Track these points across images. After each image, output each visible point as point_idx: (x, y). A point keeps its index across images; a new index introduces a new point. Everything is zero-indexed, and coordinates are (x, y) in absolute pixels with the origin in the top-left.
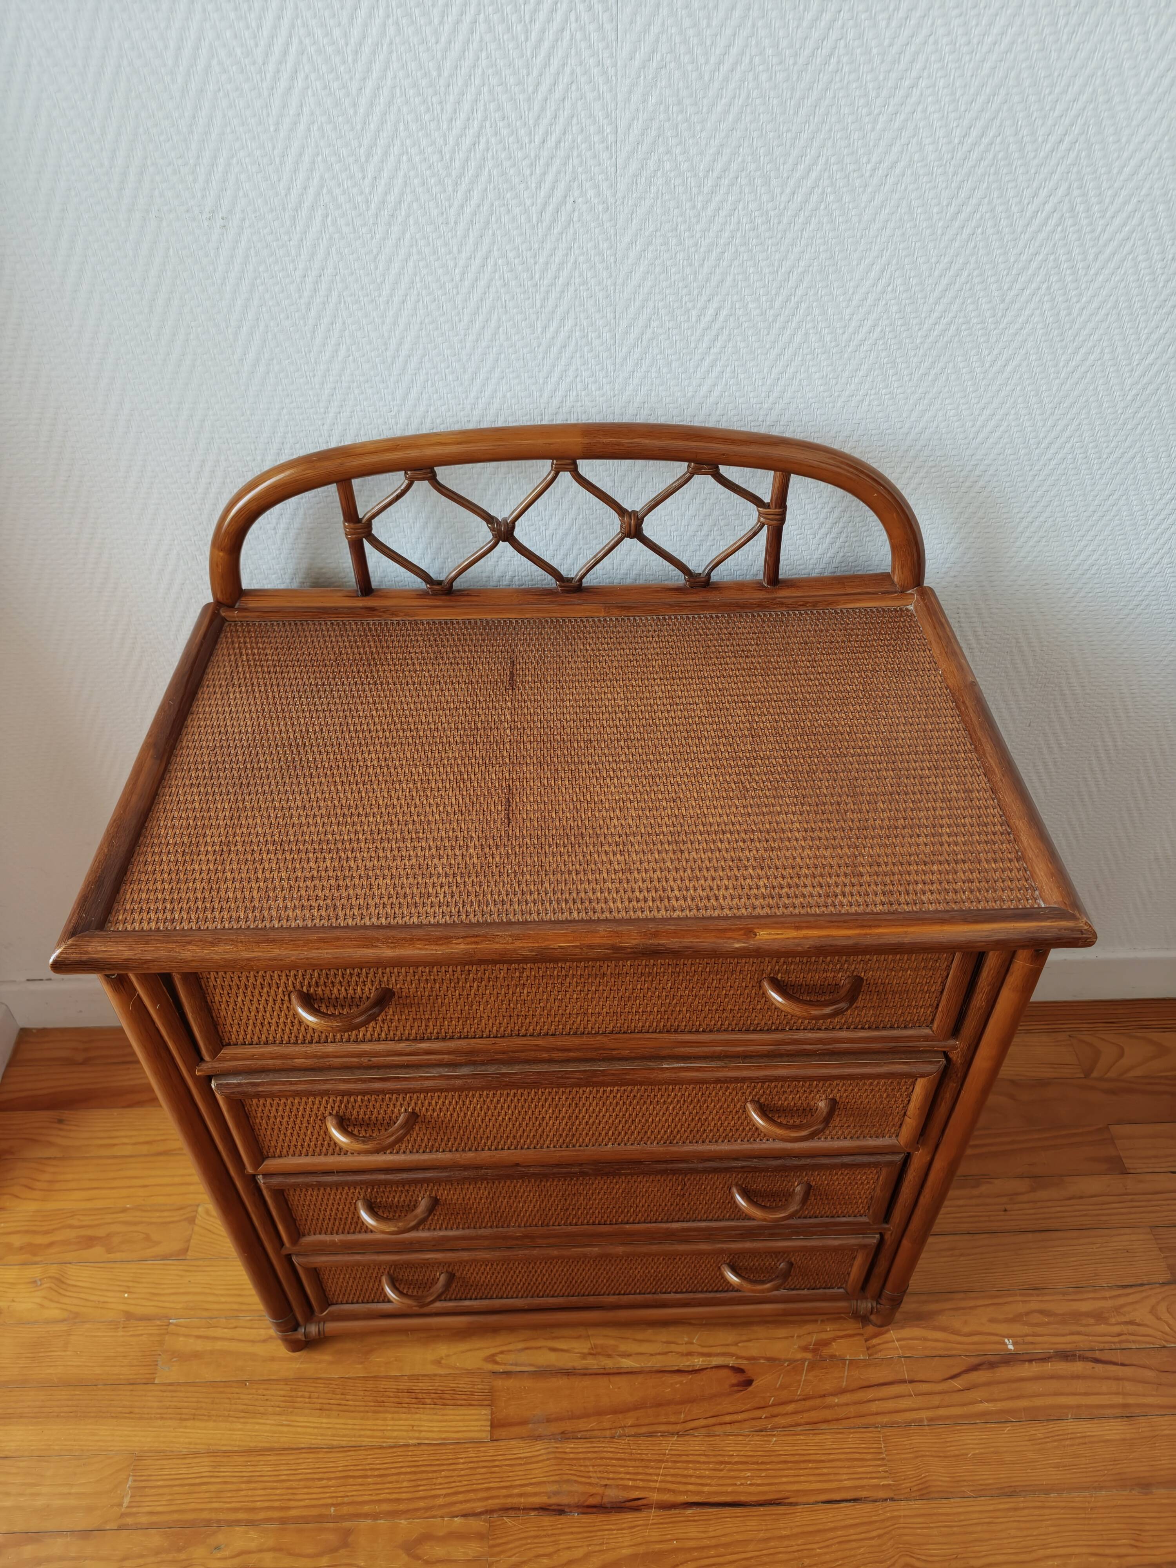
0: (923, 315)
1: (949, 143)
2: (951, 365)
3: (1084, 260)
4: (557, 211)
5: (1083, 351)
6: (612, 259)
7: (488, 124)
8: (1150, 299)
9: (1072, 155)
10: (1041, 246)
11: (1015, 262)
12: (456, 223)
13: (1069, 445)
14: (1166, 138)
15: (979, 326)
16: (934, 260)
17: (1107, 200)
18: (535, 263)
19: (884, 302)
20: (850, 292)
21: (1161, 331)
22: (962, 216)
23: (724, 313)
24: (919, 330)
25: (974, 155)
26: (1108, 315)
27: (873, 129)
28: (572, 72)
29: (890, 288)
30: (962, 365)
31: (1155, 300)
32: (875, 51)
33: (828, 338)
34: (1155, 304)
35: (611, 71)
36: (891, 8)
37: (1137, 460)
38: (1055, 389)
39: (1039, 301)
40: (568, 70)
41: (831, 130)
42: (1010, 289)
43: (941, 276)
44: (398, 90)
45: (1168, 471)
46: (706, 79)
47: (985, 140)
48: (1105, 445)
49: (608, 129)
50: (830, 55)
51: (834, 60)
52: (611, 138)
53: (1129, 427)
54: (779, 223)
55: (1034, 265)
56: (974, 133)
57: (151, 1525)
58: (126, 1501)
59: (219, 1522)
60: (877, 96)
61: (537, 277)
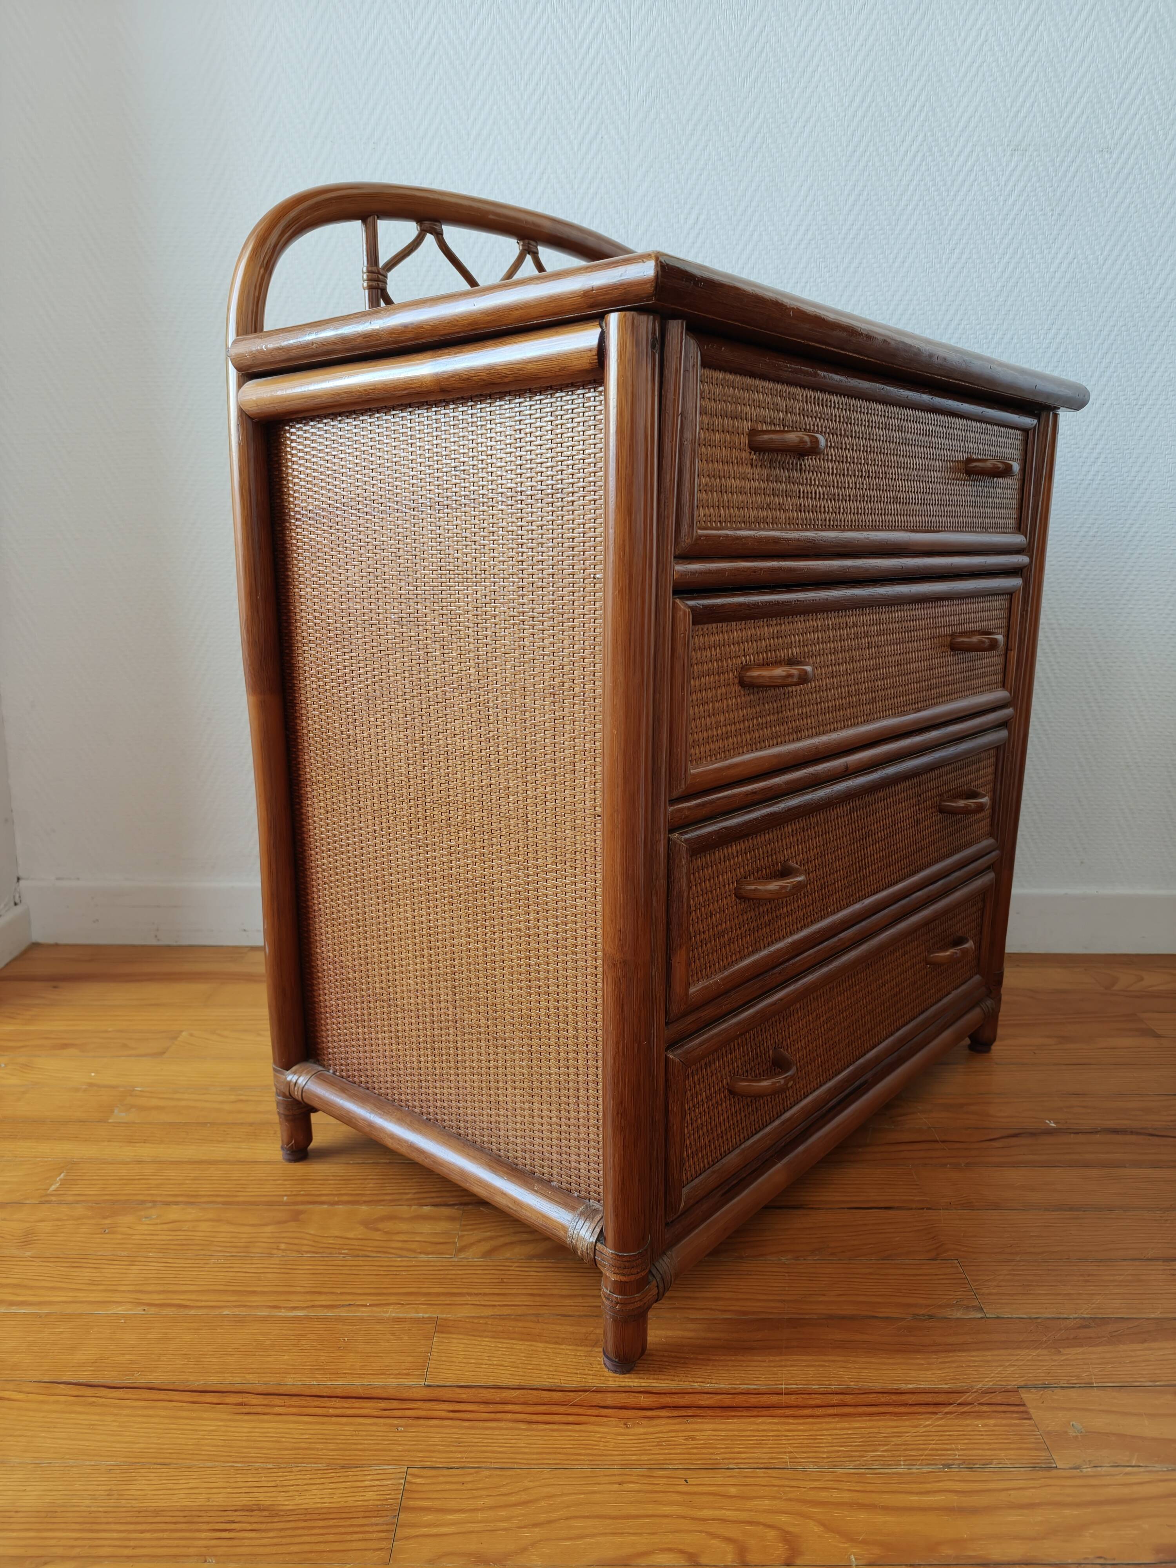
0: (841, 223)
1: (842, 105)
2: (865, 261)
3: (945, 185)
4: (591, 143)
5: (957, 251)
6: (626, 177)
7: (549, 87)
8: (996, 213)
9: (923, 114)
10: (914, 175)
11: (898, 186)
12: (524, 149)
13: (961, 327)
14: (982, 104)
15: (880, 232)
16: (842, 184)
17: (952, 144)
18: (575, 178)
19: (812, 213)
20: (788, 205)
22: (857, 154)
23: (702, 218)
24: (839, 233)
25: (860, 114)
26: (969, 225)
27: (792, 97)
28: (603, 58)
29: (815, 203)
30: (873, 261)
31: (999, 215)
32: (788, 50)
33: (776, 238)
34: (1000, 217)
35: (627, 58)
36: (796, 25)
37: (1015, 341)
38: (942, 280)
39: (920, 214)
40: (600, 56)
41: (765, 97)
42: (897, 205)
43: (849, 195)
44: (495, 66)
45: (1041, 350)
46: (686, 63)
47: (865, 105)
48: (988, 327)
49: (624, 93)
50: (762, 52)
51: (764, 55)
52: (626, 98)
53: (1003, 313)
54: (736, 156)
55: (911, 188)
56: (858, 99)
57: (77, 1202)
58: (53, 1187)
59: (154, 1202)
60: (793, 77)
61: (576, 187)
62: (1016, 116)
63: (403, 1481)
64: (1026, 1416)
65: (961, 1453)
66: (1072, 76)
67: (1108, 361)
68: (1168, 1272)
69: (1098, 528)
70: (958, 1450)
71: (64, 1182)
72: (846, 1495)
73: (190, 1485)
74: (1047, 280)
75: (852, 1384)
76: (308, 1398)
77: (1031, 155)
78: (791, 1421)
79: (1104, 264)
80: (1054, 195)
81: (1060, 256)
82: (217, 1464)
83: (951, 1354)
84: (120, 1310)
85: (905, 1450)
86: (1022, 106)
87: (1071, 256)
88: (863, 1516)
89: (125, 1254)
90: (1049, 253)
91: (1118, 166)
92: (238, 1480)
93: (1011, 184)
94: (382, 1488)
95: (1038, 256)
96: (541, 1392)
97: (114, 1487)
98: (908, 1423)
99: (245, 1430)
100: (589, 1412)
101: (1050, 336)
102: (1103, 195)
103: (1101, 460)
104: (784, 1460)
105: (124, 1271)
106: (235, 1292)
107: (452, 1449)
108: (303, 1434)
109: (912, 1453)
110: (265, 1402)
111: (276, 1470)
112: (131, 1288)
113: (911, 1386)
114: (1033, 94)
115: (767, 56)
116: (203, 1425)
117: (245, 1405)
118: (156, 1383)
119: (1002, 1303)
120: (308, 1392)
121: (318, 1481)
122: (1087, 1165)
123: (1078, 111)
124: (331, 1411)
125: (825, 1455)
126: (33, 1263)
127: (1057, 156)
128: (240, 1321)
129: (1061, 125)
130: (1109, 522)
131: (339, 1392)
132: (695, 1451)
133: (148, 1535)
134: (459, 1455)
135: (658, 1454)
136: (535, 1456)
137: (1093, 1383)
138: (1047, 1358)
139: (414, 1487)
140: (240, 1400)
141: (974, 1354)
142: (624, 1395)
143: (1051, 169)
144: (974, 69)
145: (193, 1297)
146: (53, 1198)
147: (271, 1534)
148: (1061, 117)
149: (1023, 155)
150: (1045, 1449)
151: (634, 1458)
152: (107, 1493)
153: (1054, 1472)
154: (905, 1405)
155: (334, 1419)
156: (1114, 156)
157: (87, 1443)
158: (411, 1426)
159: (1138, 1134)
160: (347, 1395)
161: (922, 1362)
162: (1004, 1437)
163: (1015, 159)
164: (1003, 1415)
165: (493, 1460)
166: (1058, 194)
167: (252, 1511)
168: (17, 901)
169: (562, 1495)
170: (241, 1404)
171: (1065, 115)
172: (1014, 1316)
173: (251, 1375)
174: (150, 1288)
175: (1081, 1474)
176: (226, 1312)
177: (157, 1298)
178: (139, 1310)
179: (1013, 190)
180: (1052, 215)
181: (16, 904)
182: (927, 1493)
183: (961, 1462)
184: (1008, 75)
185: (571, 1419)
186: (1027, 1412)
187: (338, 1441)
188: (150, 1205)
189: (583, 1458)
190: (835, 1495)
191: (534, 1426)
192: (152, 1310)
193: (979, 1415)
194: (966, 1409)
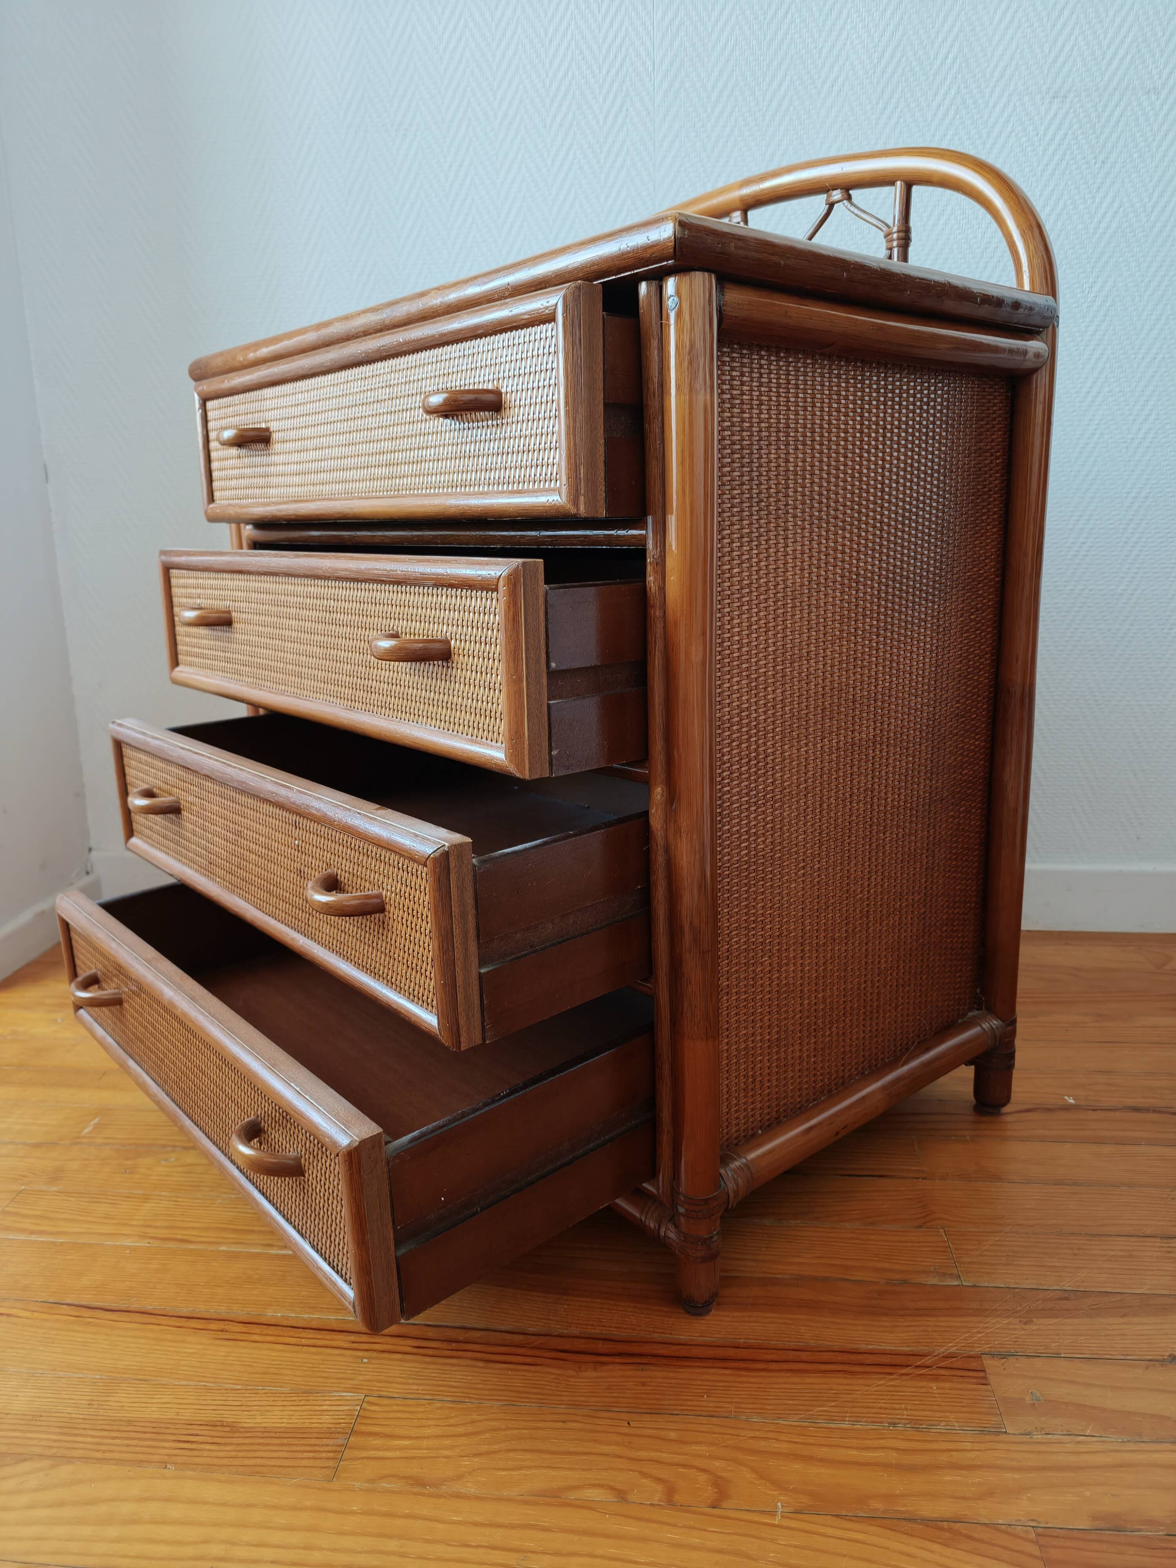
1: (871, 62)
4: (616, 116)
6: (652, 148)
7: (574, 63)
9: (956, 66)
12: (551, 126)
14: (1018, 52)
17: (987, 95)
18: (601, 152)
21: (1050, 188)
22: (888, 111)
25: (889, 70)
27: (820, 57)
28: (626, 30)
32: (815, 9)
40: (624, 28)
41: (792, 58)
44: (520, 45)
46: (710, 30)
47: (895, 60)
49: (649, 63)
50: (787, 13)
51: (789, 16)
52: (650, 69)
54: (763, 120)
56: (887, 55)
57: (106, 1144)
58: (86, 1131)
59: (174, 1146)
60: (820, 37)
61: (602, 161)
62: (1055, 62)
63: (358, 1408)
64: (984, 1382)
65: (910, 1412)
66: (1115, 16)
67: (1158, 313)
68: (1164, 1249)
69: (1151, 488)
70: (906, 1409)
71: (97, 1127)
72: (785, 1446)
73: (163, 1401)
74: (1092, 231)
75: (812, 1341)
76: (284, 1328)
77: (1072, 102)
78: (743, 1373)
79: (1152, 211)
80: (1097, 143)
81: (1105, 205)
82: (191, 1383)
83: (918, 1318)
84: (128, 1242)
85: (854, 1407)
86: (1061, 51)
87: (1116, 205)
88: (797, 1466)
89: (140, 1192)
90: (1093, 202)
91: (1166, 108)
92: (208, 1398)
93: (1050, 133)
94: (337, 1413)
95: (1081, 207)
96: (504, 1334)
97: (95, 1398)
98: (861, 1382)
99: (223, 1354)
100: (547, 1354)
101: (1095, 289)
102: (1151, 139)
103: (1153, 417)
104: (729, 1409)
105: (137, 1207)
106: (234, 1230)
107: (410, 1381)
108: (273, 1360)
109: (859, 1410)
110: (245, 1330)
111: (243, 1391)
112: (141, 1223)
113: (870, 1347)
114: (1073, 38)
115: (792, 17)
116: (185, 1348)
117: (226, 1331)
118: (149, 1308)
119: (982, 1272)
120: (285, 1323)
121: (280, 1403)
122: (1100, 1141)
123: (1122, 52)
124: (304, 1341)
125: (770, 1407)
126: (57, 1197)
127: (1100, 101)
128: (233, 1257)
129: (1104, 68)
130: (1163, 481)
131: (314, 1324)
132: (643, 1396)
133: (118, 1441)
134: (416, 1387)
135: (606, 1397)
136: (487, 1392)
137: (1060, 1354)
138: (1018, 1327)
139: (368, 1414)
140: (222, 1327)
141: (942, 1319)
142: (583, 1340)
143: (1093, 115)
144: (1009, 15)
145: (195, 1233)
146: (84, 1140)
147: (228, 1448)
148: (1103, 59)
149: (1063, 102)
150: (998, 1414)
151: (583, 1399)
152: (88, 1403)
153: (1002, 1437)
154: (862, 1364)
155: (305, 1348)
156: (1162, 96)
157: (78, 1358)
158: (377, 1358)
159: (1160, 1112)
160: (322, 1327)
161: (888, 1324)
162: (957, 1400)
163: (1054, 107)
164: (961, 1379)
165: (446, 1394)
166: (1101, 141)
167: (216, 1426)
168: (89, 869)
169: (506, 1429)
170: (222, 1331)
171: (1108, 57)
172: (992, 1285)
173: (236, 1305)
174: (158, 1224)
175: (1030, 1440)
176: (223, 1248)
177: (164, 1233)
178: (143, 1243)
179: (1052, 139)
180: (1095, 163)
181: (88, 873)
182: (867, 1449)
183: (907, 1421)
184: (1045, 19)
185: (528, 1360)
186: (985, 1378)
187: (305, 1369)
188: (170, 1149)
189: (533, 1396)
190: (775, 1446)
191: (491, 1365)
192: (157, 1243)
193: (936, 1378)
194: (923, 1371)
